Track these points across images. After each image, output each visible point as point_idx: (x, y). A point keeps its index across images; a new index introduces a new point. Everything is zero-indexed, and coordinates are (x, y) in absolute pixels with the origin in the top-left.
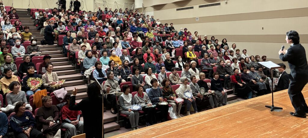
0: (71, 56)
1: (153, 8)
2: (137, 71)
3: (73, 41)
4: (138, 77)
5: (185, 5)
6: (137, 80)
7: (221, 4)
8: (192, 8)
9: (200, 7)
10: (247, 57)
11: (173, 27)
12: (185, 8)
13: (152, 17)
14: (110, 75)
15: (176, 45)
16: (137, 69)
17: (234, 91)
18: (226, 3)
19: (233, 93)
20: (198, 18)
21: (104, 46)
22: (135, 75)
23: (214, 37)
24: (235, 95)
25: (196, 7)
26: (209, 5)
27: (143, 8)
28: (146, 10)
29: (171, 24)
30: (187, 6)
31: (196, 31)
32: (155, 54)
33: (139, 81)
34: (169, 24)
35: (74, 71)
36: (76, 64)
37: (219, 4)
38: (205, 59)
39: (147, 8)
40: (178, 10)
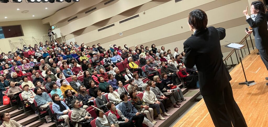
0: (13, 101)
1: (73, 35)
2: (99, 92)
3: (11, 84)
4: (101, 98)
5: (106, 24)
6: (101, 102)
7: (139, 15)
8: (113, 25)
9: (121, 22)
10: (179, 54)
11: (101, 47)
12: (106, 27)
13: (75, 43)
14: (76, 104)
15: (114, 60)
16: (98, 91)
17: (184, 85)
18: (144, 13)
19: (183, 87)
20: (121, 33)
21: (48, 79)
22: (98, 97)
23: (142, 45)
24: (185, 88)
25: (117, 24)
26: (129, 18)
27: (63, 37)
28: (66, 38)
29: (98, 45)
30: (107, 24)
31: (125, 45)
32: (101, 73)
33: (104, 102)
34: (96, 45)
35: (24, 115)
36: (23, 107)
37: (138, 16)
38: (148, 65)
39: (66, 36)
40: (99, 30)
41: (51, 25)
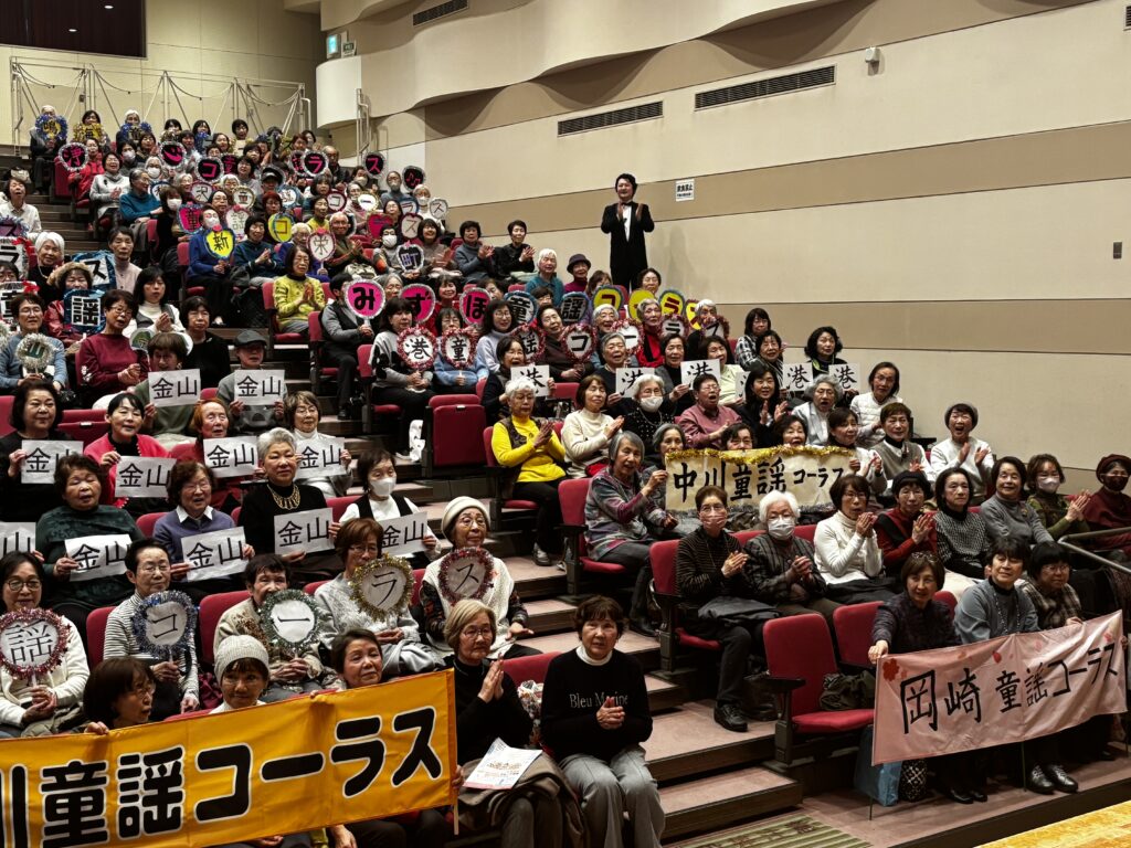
1: (423, 124)
8: (654, 110)
9: (705, 100)
12: (609, 115)
17: (782, 742)
18: (874, 65)
19: (772, 758)
23: (768, 315)
25: (678, 104)
27: (364, 121)
30: (621, 95)
37: (825, 76)
39: (385, 123)
40: (566, 128)
41: (323, 29)
